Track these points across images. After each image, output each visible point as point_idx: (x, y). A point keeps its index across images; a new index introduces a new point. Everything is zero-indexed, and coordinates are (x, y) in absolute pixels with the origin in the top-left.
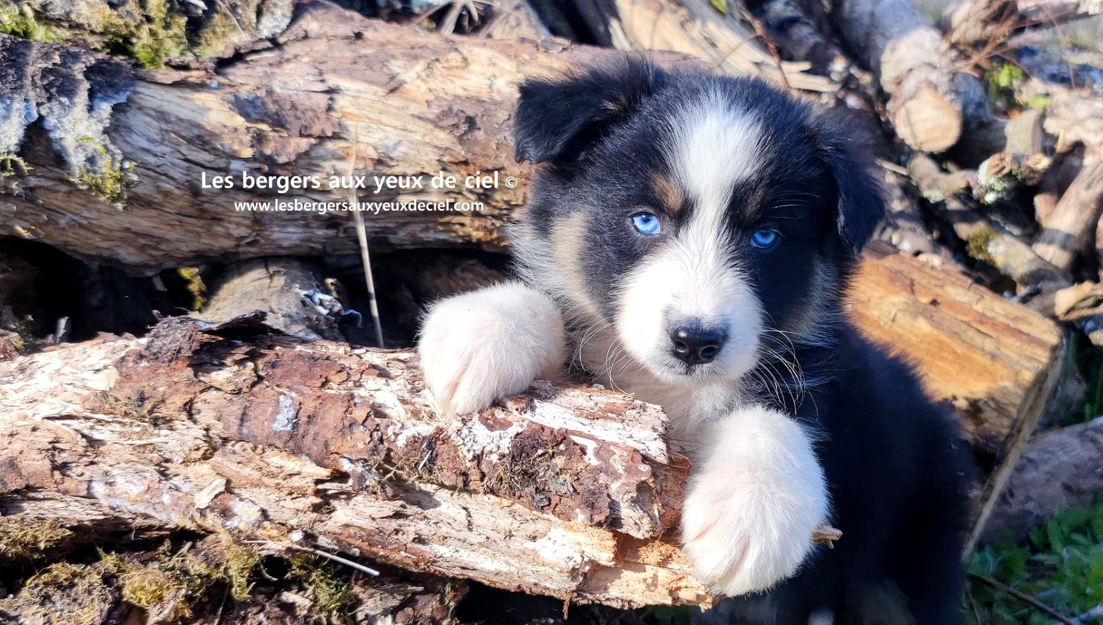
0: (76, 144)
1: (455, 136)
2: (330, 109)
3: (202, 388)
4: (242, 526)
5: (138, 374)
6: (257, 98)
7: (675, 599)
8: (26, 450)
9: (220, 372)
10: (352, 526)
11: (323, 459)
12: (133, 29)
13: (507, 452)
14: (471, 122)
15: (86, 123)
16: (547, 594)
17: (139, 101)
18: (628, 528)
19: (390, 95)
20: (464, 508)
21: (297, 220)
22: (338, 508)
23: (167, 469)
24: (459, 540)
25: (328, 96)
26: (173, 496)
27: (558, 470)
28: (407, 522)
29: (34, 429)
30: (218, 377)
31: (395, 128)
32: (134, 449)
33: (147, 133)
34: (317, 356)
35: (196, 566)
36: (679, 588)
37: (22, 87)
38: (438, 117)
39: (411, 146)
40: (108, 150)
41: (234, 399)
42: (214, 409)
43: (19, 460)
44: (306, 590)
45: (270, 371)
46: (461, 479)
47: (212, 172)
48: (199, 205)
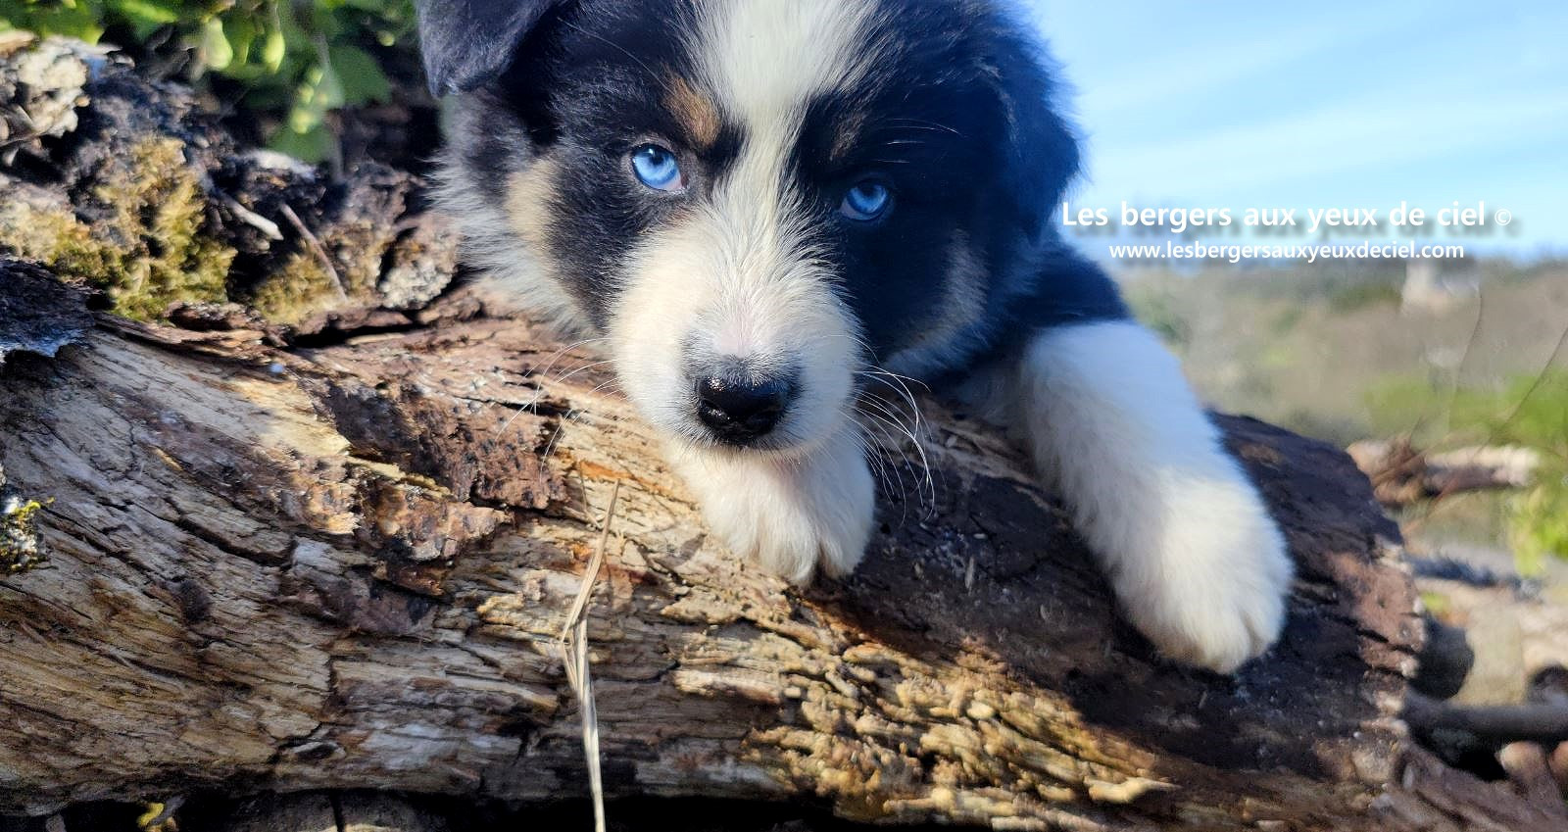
2: (545, 447)
6: (381, 400)
12: (117, 264)
17: (90, 368)
21: (433, 706)
25: (544, 419)
33: (93, 444)
47: (243, 561)
48: (195, 644)
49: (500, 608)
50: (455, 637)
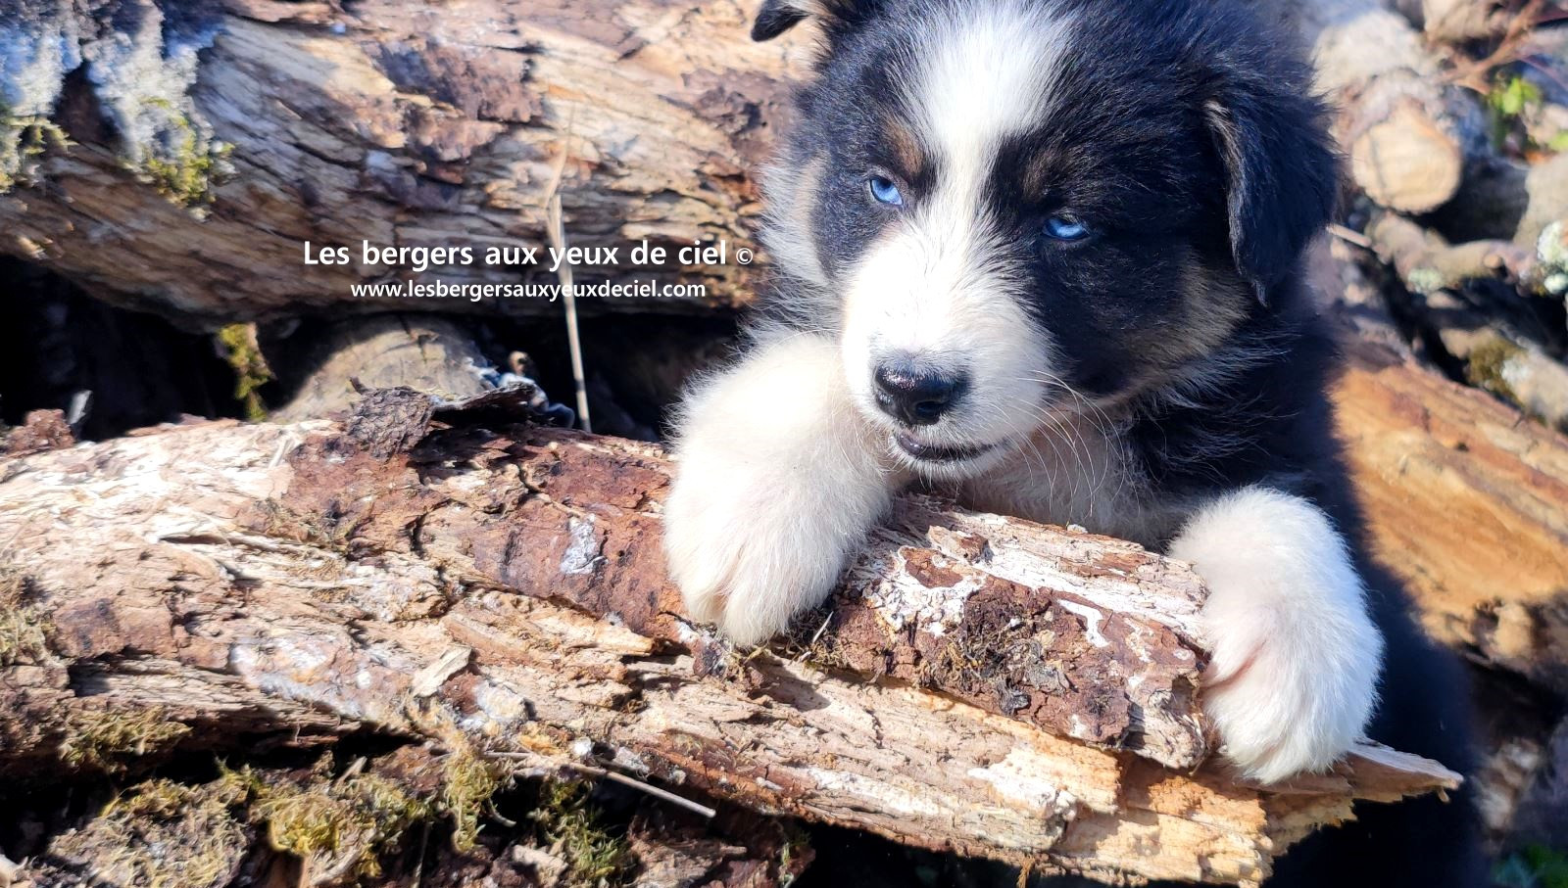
0: (141, 109)
1: (726, 134)
2: (526, 78)
3: (436, 501)
4: (489, 728)
5: (327, 474)
6: (413, 53)
7: (1206, 871)
8: (129, 588)
9: (462, 477)
10: (681, 732)
11: (644, 622)
13: (958, 620)
14: (753, 112)
15: (157, 77)
16: (992, 855)
17: (229, 47)
18: (1153, 750)
19: (625, 61)
20: (870, 712)
22: (655, 704)
23: (362, 630)
24: (858, 761)
25: (523, 57)
26: (376, 673)
27: (1043, 651)
28: (771, 730)
29: (144, 557)
30: (463, 484)
31: (630, 114)
32: (314, 595)
33: (242, 99)
34: (622, 458)
35: (387, 795)
36: (1212, 854)
37: (55, 12)
38: (701, 101)
39: (653, 145)
40: (190, 122)
41: (492, 521)
42: (459, 536)
43: (116, 605)
44: (549, 844)
45: (549, 479)
46: (880, 659)
47: (337, 167)
48: (311, 220)
49: (501, 190)
50: (473, 209)
